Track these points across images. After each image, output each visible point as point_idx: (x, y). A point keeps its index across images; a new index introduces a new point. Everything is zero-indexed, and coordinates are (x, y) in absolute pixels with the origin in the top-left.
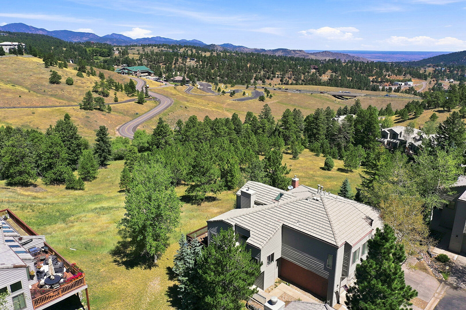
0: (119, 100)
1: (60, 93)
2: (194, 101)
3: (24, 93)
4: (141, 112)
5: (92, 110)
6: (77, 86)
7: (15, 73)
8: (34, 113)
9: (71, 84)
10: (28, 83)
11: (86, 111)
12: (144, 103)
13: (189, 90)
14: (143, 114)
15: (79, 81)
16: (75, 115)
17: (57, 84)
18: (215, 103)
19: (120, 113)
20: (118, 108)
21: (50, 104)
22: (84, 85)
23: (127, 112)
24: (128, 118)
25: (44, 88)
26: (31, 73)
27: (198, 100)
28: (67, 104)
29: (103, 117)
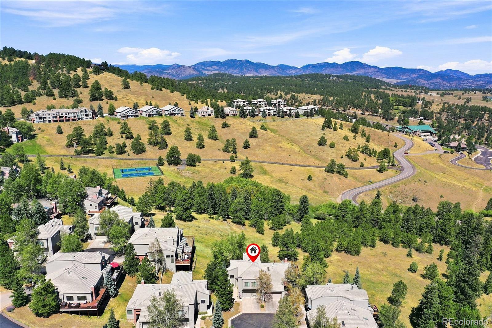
0: (365, 166)
1: (321, 154)
2: (452, 173)
3: (294, 152)
4: (375, 181)
5: (333, 173)
6: (336, 150)
7: (299, 134)
8: (291, 170)
9: (333, 147)
10: (303, 143)
11: (328, 174)
12: (385, 171)
13: (459, 159)
14: (375, 182)
15: (341, 145)
16: (318, 175)
17: (323, 145)
18: (477, 179)
19: (356, 178)
20: (358, 174)
21: (307, 163)
22: (343, 148)
23: (363, 178)
24: (359, 184)
25: (311, 149)
26: (309, 135)
27: (458, 172)
28: (319, 165)
29: (338, 180)
